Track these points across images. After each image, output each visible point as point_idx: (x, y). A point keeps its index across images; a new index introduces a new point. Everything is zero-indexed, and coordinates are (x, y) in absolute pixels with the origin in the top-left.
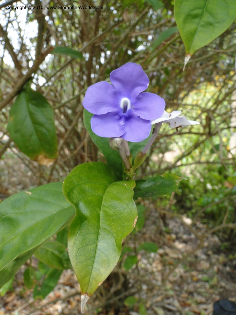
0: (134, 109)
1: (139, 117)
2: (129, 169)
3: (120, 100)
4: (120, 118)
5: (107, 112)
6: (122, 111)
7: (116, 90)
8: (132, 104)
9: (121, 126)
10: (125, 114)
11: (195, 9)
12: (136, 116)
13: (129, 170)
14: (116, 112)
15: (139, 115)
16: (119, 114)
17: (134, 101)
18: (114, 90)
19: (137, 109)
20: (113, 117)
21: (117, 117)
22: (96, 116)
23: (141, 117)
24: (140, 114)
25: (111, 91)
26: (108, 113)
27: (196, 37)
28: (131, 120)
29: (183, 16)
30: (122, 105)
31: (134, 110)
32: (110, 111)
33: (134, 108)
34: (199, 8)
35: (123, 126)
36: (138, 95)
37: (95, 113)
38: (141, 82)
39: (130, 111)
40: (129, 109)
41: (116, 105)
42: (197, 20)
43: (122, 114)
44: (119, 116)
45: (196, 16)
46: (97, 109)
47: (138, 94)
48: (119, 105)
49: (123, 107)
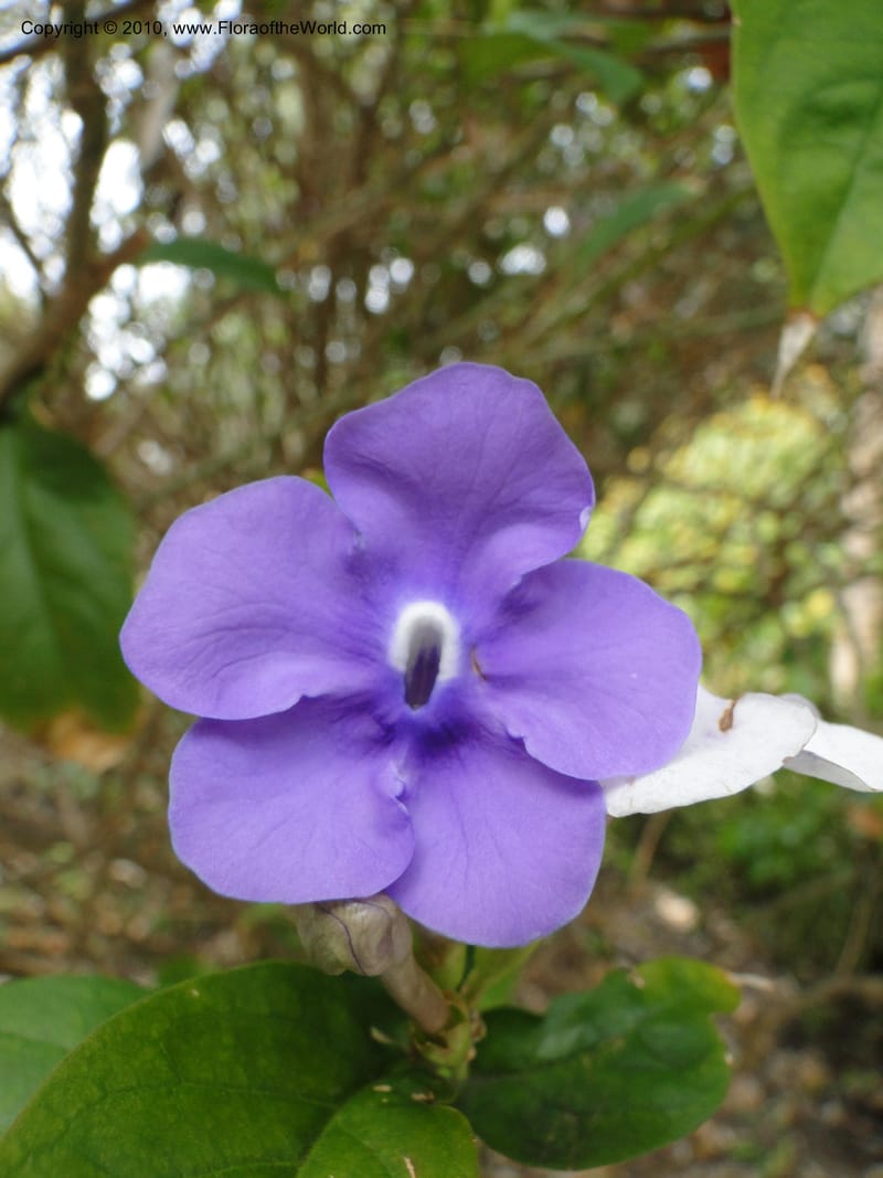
0: (486, 678)
1: (519, 742)
2: (442, 1034)
3: (393, 617)
4: (387, 737)
5: (293, 701)
6: (402, 690)
7: (363, 546)
8: (472, 644)
9: (390, 803)
10: (418, 713)
11: (842, 76)
12: (497, 729)
13: (441, 1042)
14: (358, 694)
15: (514, 733)
16: (380, 712)
17: (484, 618)
18: (348, 545)
19: (502, 683)
20: (338, 726)
21: (365, 727)
22: (210, 728)
23: (532, 749)
24: (527, 720)
25: (327, 548)
26: (305, 701)
27: (847, 223)
28: (464, 751)
29: (781, 111)
30: (398, 650)
31: (481, 689)
32: (313, 692)
33: (486, 669)
34: (862, 75)
35: (403, 807)
36: (518, 588)
37: (202, 709)
38: (538, 496)
39: (456, 692)
40: (454, 681)
41: (362, 647)
42: (850, 137)
43: (399, 710)
44: (379, 720)
45: (844, 116)
46: (222, 674)
47: (515, 582)
48: (381, 648)
49: (408, 664)
